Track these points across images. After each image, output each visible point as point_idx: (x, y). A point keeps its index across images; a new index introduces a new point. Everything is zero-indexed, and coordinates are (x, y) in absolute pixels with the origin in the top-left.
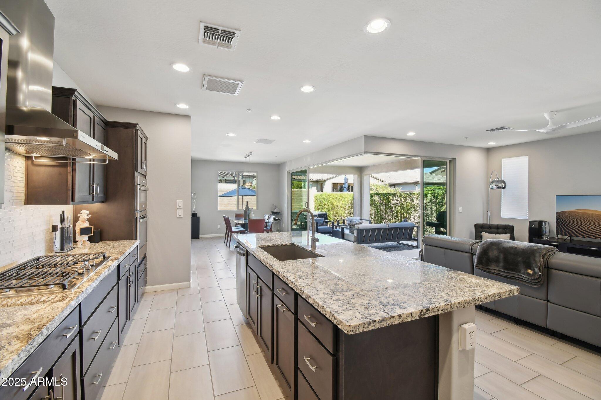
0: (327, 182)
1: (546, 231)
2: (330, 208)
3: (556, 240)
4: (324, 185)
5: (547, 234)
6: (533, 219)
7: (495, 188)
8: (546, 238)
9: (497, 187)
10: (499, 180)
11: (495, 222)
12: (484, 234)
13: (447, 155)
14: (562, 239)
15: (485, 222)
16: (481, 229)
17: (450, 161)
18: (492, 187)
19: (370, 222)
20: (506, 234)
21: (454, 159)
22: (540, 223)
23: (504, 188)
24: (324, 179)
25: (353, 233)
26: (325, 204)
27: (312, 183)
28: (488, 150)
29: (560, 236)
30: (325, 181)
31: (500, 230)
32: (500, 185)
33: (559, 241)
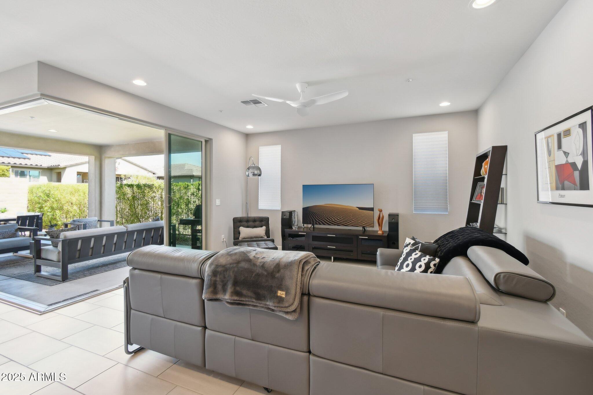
0: (67, 170)
1: (295, 221)
2: (55, 205)
3: (302, 230)
4: (63, 174)
5: (296, 224)
6: (285, 210)
7: (251, 175)
8: (295, 228)
9: (253, 175)
10: (255, 166)
11: (253, 214)
12: (242, 229)
13: (203, 133)
14: (307, 228)
15: (244, 215)
16: (239, 224)
17: (206, 141)
18: (249, 174)
19: (112, 224)
20: (262, 227)
21: (211, 139)
22: (291, 213)
23: (260, 175)
24: (62, 165)
25: (56, 247)
26: (46, 201)
27: (42, 170)
28: (247, 136)
29: (305, 225)
30: (65, 168)
31: (257, 223)
32: (256, 172)
33: (305, 230)
